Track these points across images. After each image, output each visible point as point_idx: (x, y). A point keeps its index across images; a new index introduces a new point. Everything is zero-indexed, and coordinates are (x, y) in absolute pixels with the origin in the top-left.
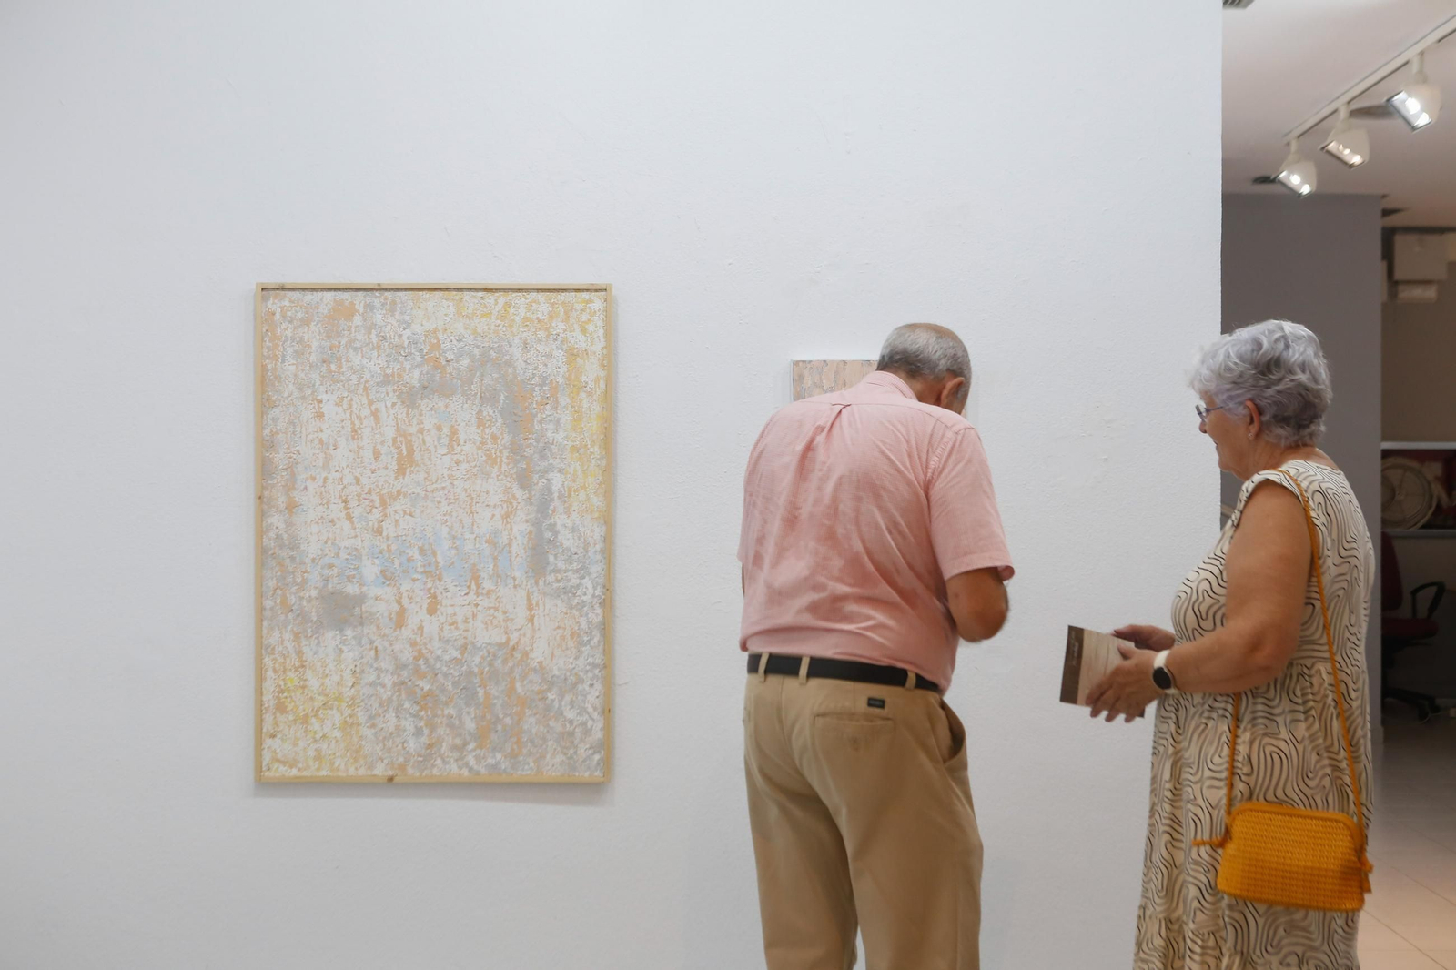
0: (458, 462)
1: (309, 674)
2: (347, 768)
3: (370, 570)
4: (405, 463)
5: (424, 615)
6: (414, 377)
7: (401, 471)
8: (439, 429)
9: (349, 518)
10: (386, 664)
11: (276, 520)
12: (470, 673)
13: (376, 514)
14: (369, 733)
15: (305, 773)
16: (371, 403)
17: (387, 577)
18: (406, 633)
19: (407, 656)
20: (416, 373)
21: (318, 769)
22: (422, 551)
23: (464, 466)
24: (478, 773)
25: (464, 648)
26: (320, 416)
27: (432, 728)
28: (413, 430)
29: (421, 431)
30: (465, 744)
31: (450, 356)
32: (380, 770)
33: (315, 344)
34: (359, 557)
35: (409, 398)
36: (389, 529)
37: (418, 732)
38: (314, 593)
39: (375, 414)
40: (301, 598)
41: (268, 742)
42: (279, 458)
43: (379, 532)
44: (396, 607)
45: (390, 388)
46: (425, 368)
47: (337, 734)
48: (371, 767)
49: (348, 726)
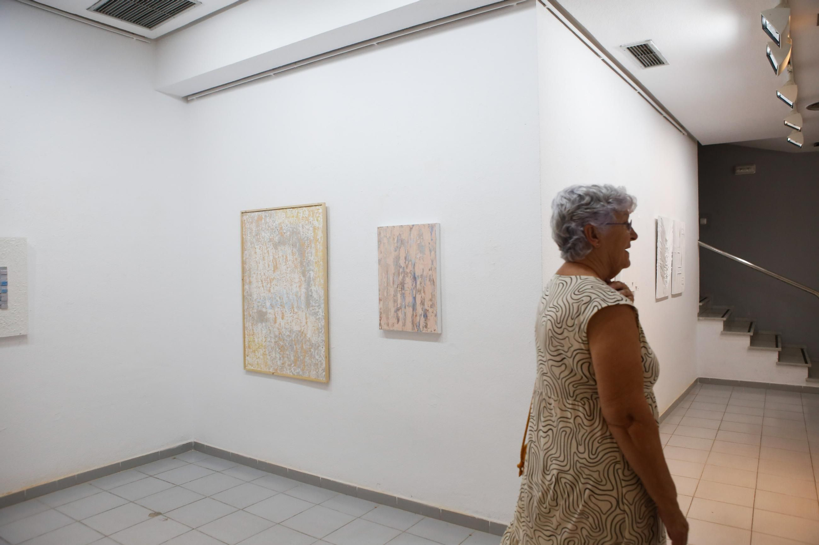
0: (288, 268)
1: (255, 337)
2: (265, 369)
3: (268, 304)
4: (276, 268)
5: (281, 320)
6: (276, 239)
7: (274, 271)
8: (283, 256)
9: (263, 286)
10: (272, 335)
11: (247, 287)
12: (292, 340)
13: (269, 285)
14: (269, 357)
15: (255, 369)
16: (267, 248)
17: (272, 306)
18: (277, 325)
19: (277, 333)
20: (277, 238)
21: (258, 368)
22: (280, 298)
23: (289, 269)
24: (294, 375)
25: (290, 331)
26: (256, 253)
27: (283, 357)
28: (277, 257)
29: (279, 257)
30: (291, 364)
31: (285, 231)
32: (272, 370)
33: (254, 229)
34: (265, 299)
35: (276, 246)
36: (272, 291)
37: (280, 359)
38: (256, 311)
39: (268, 251)
40: (253, 312)
41: (247, 357)
42: (247, 267)
43: (270, 291)
44: (274, 316)
45: (271, 243)
46: (279, 236)
47: (262, 357)
48: (269, 369)
49: (264, 354)
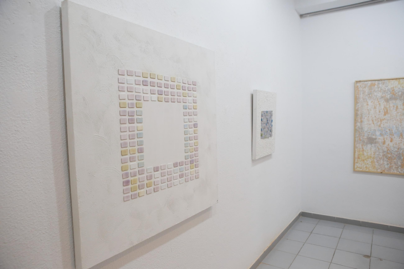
0: (398, 113)
1: (365, 152)
2: (372, 170)
3: (378, 133)
4: (386, 113)
5: (389, 142)
6: (388, 97)
7: (385, 115)
8: (394, 106)
9: (373, 123)
10: (381, 151)
11: (358, 124)
12: (400, 154)
13: (379, 123)
14: (377, 164)
15: (363, 170)
16: (378, 102)
17: (381, 135)
18: (385, 145)
19: (386, 150)
20: (389, 96)
21: (366, 169)
22: (389, 130)
23: (399, 114)
24: (401, 173)
25: (398, 149)
26: (368, 105)
27: (391, 164)
28: (388, 107)
29: (390, 107)
30: (398, 167)
31: (396, 92)
32: (379, 171)
33: (367, 91)
34: (375, 131)
35: (387, 101)
36: (382, 126)
37: (388, 164)
38: (366, 137)
39: (380, 104)
40: (363, 138)
41: (356, 164)
42: (359, 113)
43: (380, 126)
44: (383, 140)
45: (383, 99)
46: (391, 95)
47: (370, 163)
48: (377, 170)
49: (372, 162)
